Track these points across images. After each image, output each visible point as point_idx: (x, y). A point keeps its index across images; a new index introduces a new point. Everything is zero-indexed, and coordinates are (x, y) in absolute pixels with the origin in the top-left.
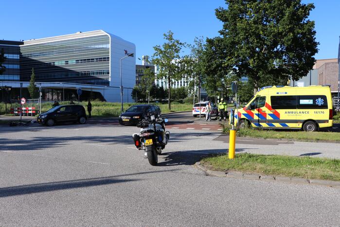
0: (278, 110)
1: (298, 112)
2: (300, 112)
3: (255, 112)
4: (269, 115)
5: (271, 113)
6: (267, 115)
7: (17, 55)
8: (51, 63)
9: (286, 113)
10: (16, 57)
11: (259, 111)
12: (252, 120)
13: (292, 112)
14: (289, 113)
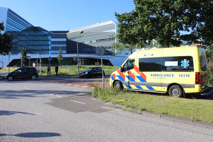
0: (145, 73)
1: (163, 75)
2: (165, 75)
3: (126, 74)
4: (137, 77)
5: (139, 75)
6: (136, 77)
7: (65, 39)
8: (82, 43)
9: (152, 75)
10: (65, 40)
11: (129, 73)
12: (124, 81)
13: (157, 75)
14: (154, 75)
